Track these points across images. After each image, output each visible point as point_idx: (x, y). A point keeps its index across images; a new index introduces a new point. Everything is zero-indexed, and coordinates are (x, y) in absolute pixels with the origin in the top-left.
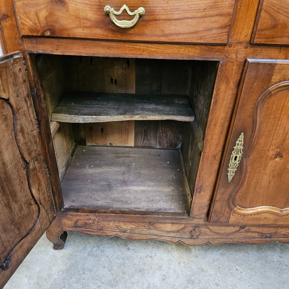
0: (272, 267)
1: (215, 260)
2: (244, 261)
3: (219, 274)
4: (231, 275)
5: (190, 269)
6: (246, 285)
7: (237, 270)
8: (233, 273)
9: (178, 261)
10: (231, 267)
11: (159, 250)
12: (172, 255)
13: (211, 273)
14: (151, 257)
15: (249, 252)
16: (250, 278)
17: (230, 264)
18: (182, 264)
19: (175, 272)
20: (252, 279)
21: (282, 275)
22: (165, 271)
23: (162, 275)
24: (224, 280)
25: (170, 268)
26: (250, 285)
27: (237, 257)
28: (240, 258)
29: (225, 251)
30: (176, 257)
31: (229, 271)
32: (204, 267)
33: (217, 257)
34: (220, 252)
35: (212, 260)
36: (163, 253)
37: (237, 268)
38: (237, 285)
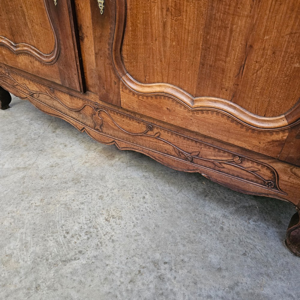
0: (197, 219)
1: (129, 178)
2: (164, 195)
3: (116, 191)
4: (129, 198)
5: (89, 172)
6: (135, 216)
7: (144, 198)
8: (134, 198)
9: (87, 161)
10: (140, 192)
11: (80, 145)
12: (88, 153)
13: (108, 185)
14: (65, 146)
15: (183, 191)
16: (149, 213)
17: (142, 189)
18: (87, 165)
19: (72, 167)
20: (150, 215)
21: (200, 234)
22: (63, 161)
23: (56, 162)
24: (114, 198)
25: (71, 161)
26: (140, 218)
27: (160, 188)
28: (162, 190)
29: (153, 176)
30: (89, 156)
31: (132, 194)
32: (107, 177)
33: (136, 176)
34: (146, 174)
35: (125, 176)
36: (82, 148)
37: (147, 197)
38: (124, 210)
